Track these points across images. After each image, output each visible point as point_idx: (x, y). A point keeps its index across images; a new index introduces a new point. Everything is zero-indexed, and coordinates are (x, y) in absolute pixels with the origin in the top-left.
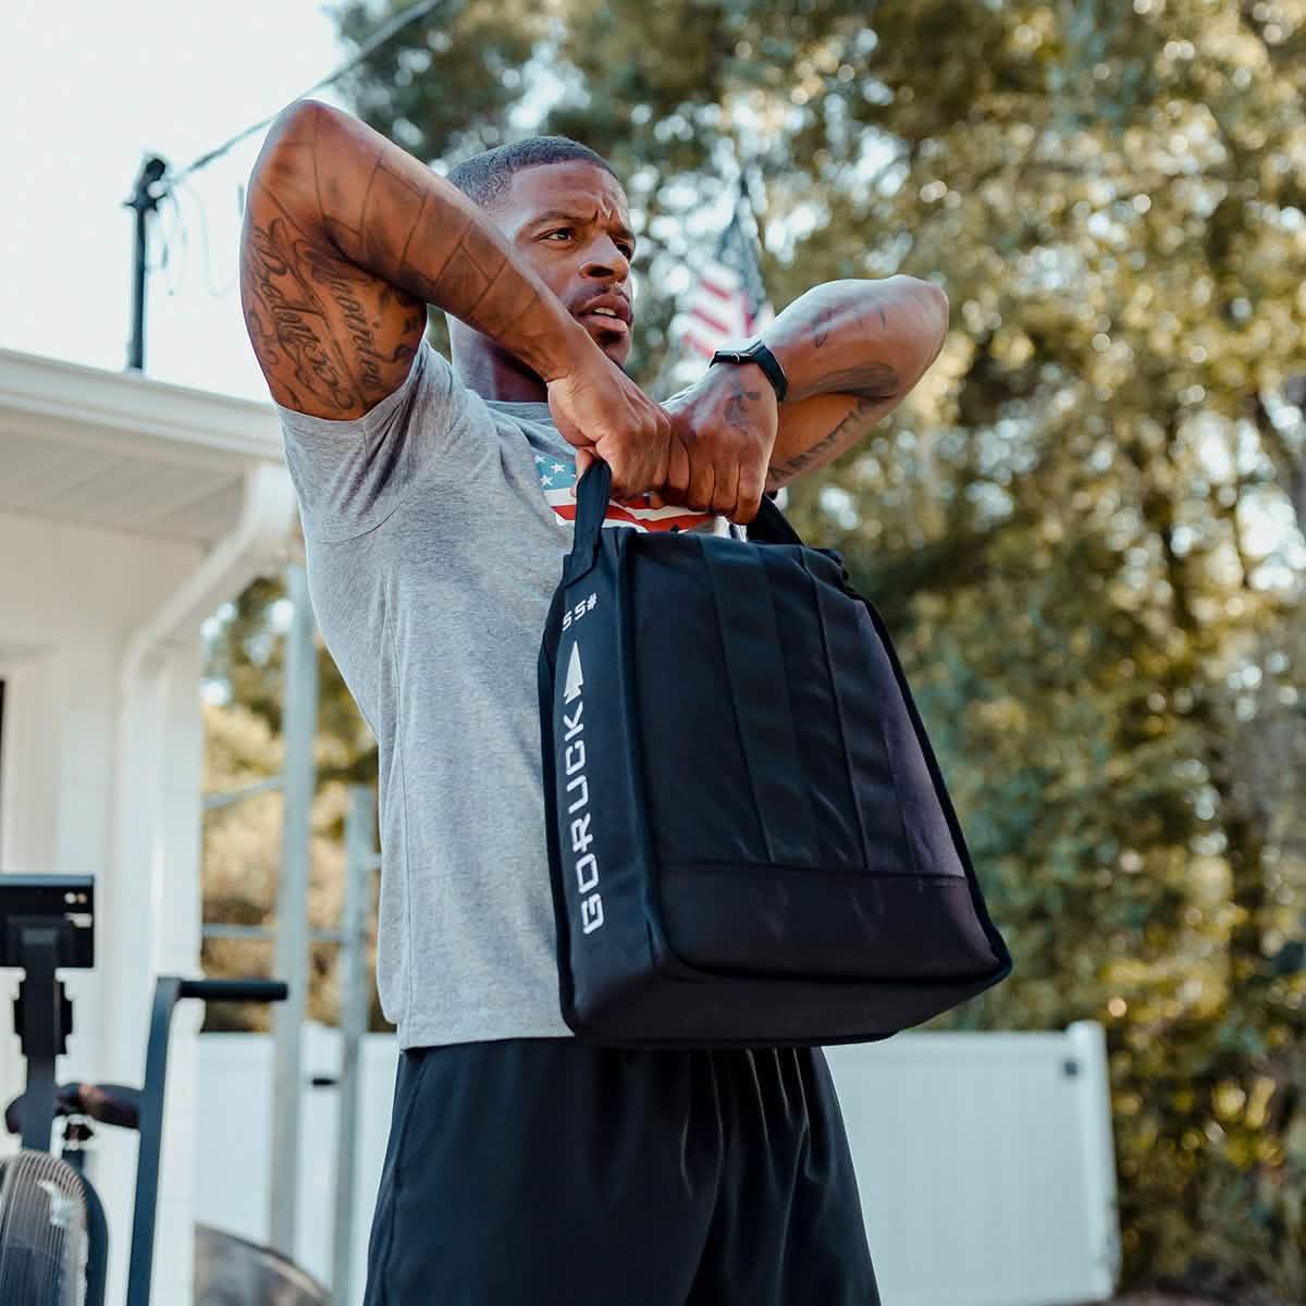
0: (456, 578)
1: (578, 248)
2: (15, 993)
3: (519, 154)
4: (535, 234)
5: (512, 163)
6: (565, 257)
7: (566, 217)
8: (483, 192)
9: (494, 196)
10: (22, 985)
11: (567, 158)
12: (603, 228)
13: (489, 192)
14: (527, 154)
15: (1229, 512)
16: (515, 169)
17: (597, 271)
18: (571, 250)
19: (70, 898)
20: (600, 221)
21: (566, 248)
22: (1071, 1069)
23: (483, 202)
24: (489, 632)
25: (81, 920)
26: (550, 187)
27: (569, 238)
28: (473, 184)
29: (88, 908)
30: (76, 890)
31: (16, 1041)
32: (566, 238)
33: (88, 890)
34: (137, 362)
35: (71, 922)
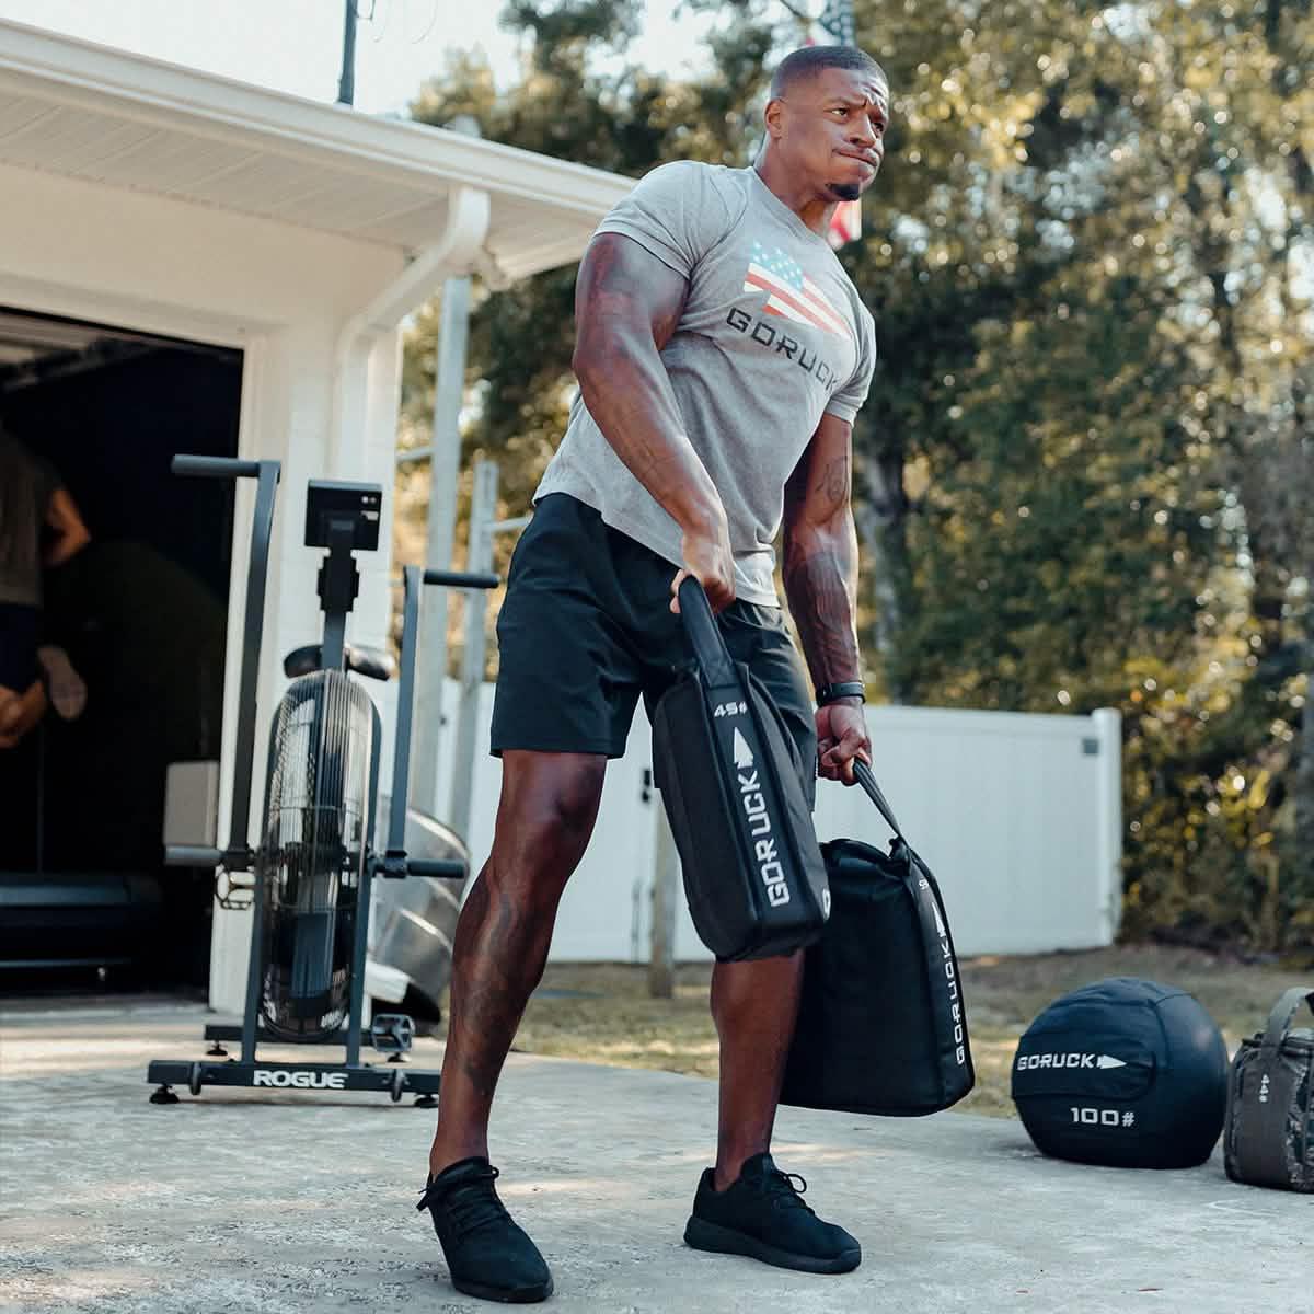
1: (848, 122)
2: (320, 565)
7: (847, 103)
10: (326, 559)
12: (867, 112)
15: (1279, 256)
17: (856, 140)
19: (365, 499)
20: (867, 108)
21: (841, 121)
22: (1091, 747)
25: (371, 516)
27: (846, 115)
29: (377, 507)
30: (369, 494)
31: (318, 600)
32: (843, 115)
33: (378, 495)
34: (346, 96)
35: (364, 517)
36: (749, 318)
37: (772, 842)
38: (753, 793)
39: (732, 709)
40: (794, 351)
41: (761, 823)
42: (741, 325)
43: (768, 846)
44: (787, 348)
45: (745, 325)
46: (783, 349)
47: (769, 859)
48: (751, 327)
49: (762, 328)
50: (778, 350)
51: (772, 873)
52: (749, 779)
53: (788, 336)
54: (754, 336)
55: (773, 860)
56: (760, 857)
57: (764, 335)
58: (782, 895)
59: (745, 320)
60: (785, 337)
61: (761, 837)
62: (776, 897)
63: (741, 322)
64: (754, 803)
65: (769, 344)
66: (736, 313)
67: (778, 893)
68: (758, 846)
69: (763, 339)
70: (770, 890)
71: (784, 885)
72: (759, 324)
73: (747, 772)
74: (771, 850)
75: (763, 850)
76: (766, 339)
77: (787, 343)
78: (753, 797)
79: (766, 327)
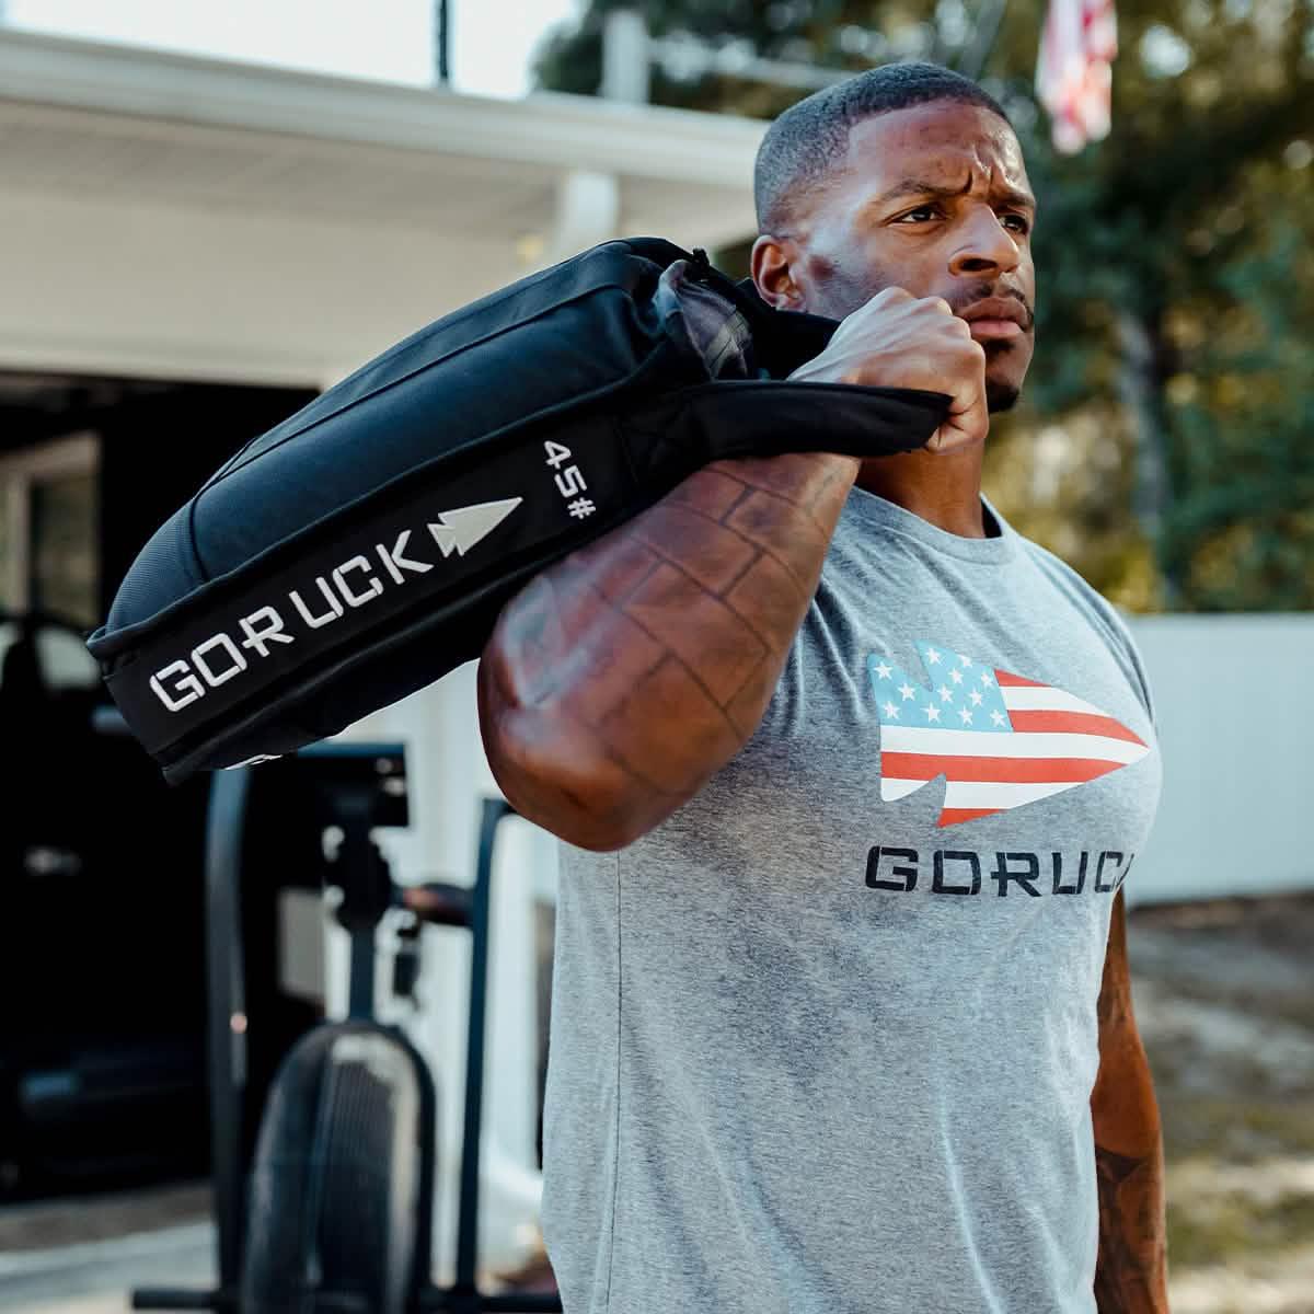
0: (717, 863)
1: (946, 231)
3: (859, 98)
4: (883, 217)
5: (848, 111)
6: (927, 245)
7: (927, 189)
8: (812, 156)
9: (826, 162)
11: (926, 98)
12: (980, 197)
13: (820, 156)
14: (869, 95)
16: (853, 120)
17: (971, 264)
18: (936, 233)
19: (383, 765)
20: (976, 188)
21: (928, 233)
23: (812, 171)
24: (748, 952)
25: (394, 785)
26: (902, 145)
27: (932, 216)
28: (800, 144)
32: (927, 219)
33: (399, 758)
36: (913, 856)
37: (288, 639)
38: (379, 569)
39: (571, 482)
40: (1034, 874)
41: (318, 607)
42: (903, 879)
43: (275, 632)
44: (1016, 876)
45: (911, 875)
46: (1011, 883)
47: (246, 644)
48: (925, 871)
49: (946, 862)
50: (1002, 892)
51: (218, 660)
52: (405, 555)
53: (1006, 850)
54: (938, 887)
55: (250, 654)
56: (245, 624)
57: (957, 873)
58: (176, 696)
59: (904, 862)
60: (1000, 856)
61: (288, 613)
62: (168, 684)
63: (898, 871)
64: (357, 581)
65: (976, 889)
66: (882, 858)
67: (180, 686)
68: (268, 611)
69: (961, 884)
70: (181, 665)
71: (201, 691)
72: (938, 857)
73: (423, 547)
74: (267, 642)
75: (265, 623)
76: (967, 881)
77: (1013, 866)
78: (371, 574)
79: (952, 855)
